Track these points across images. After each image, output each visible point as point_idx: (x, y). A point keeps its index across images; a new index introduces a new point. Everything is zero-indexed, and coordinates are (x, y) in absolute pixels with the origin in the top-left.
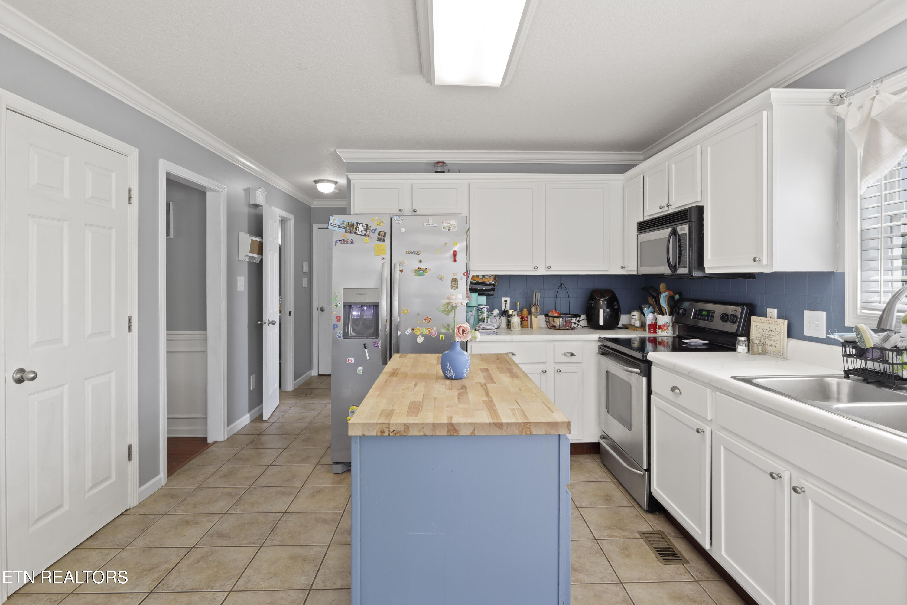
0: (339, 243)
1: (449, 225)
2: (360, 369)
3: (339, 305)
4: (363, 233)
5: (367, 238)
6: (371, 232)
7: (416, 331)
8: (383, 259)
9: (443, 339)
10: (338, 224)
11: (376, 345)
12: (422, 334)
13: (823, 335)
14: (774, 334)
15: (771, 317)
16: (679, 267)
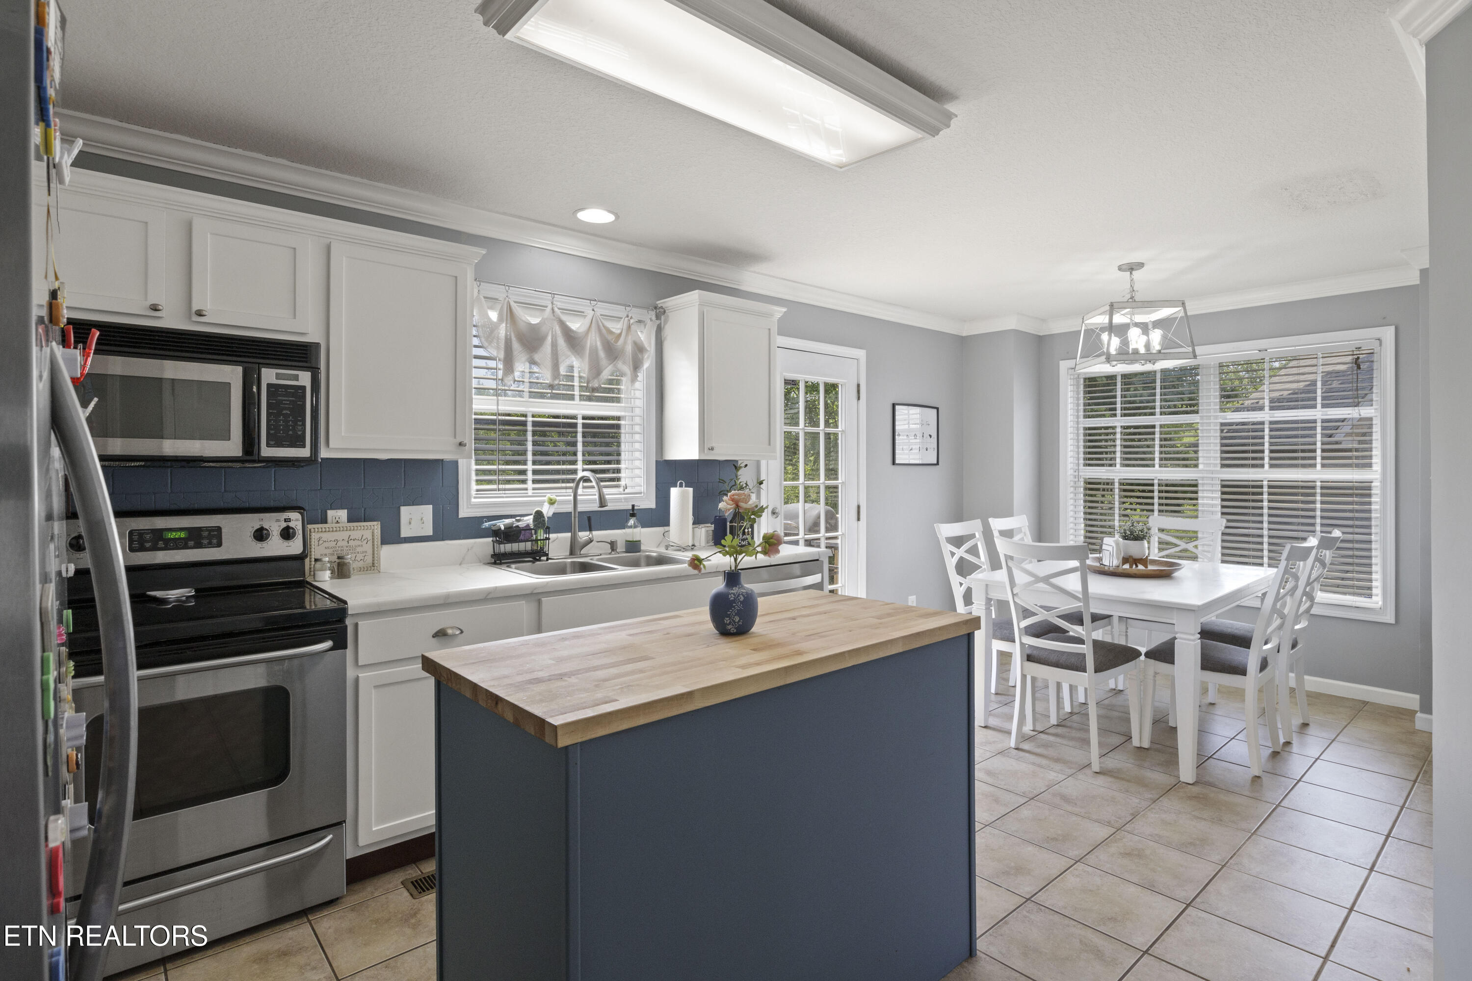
13: (430, 533)
14: (359, 543)
15: (337, 522)
16: (268, 445)
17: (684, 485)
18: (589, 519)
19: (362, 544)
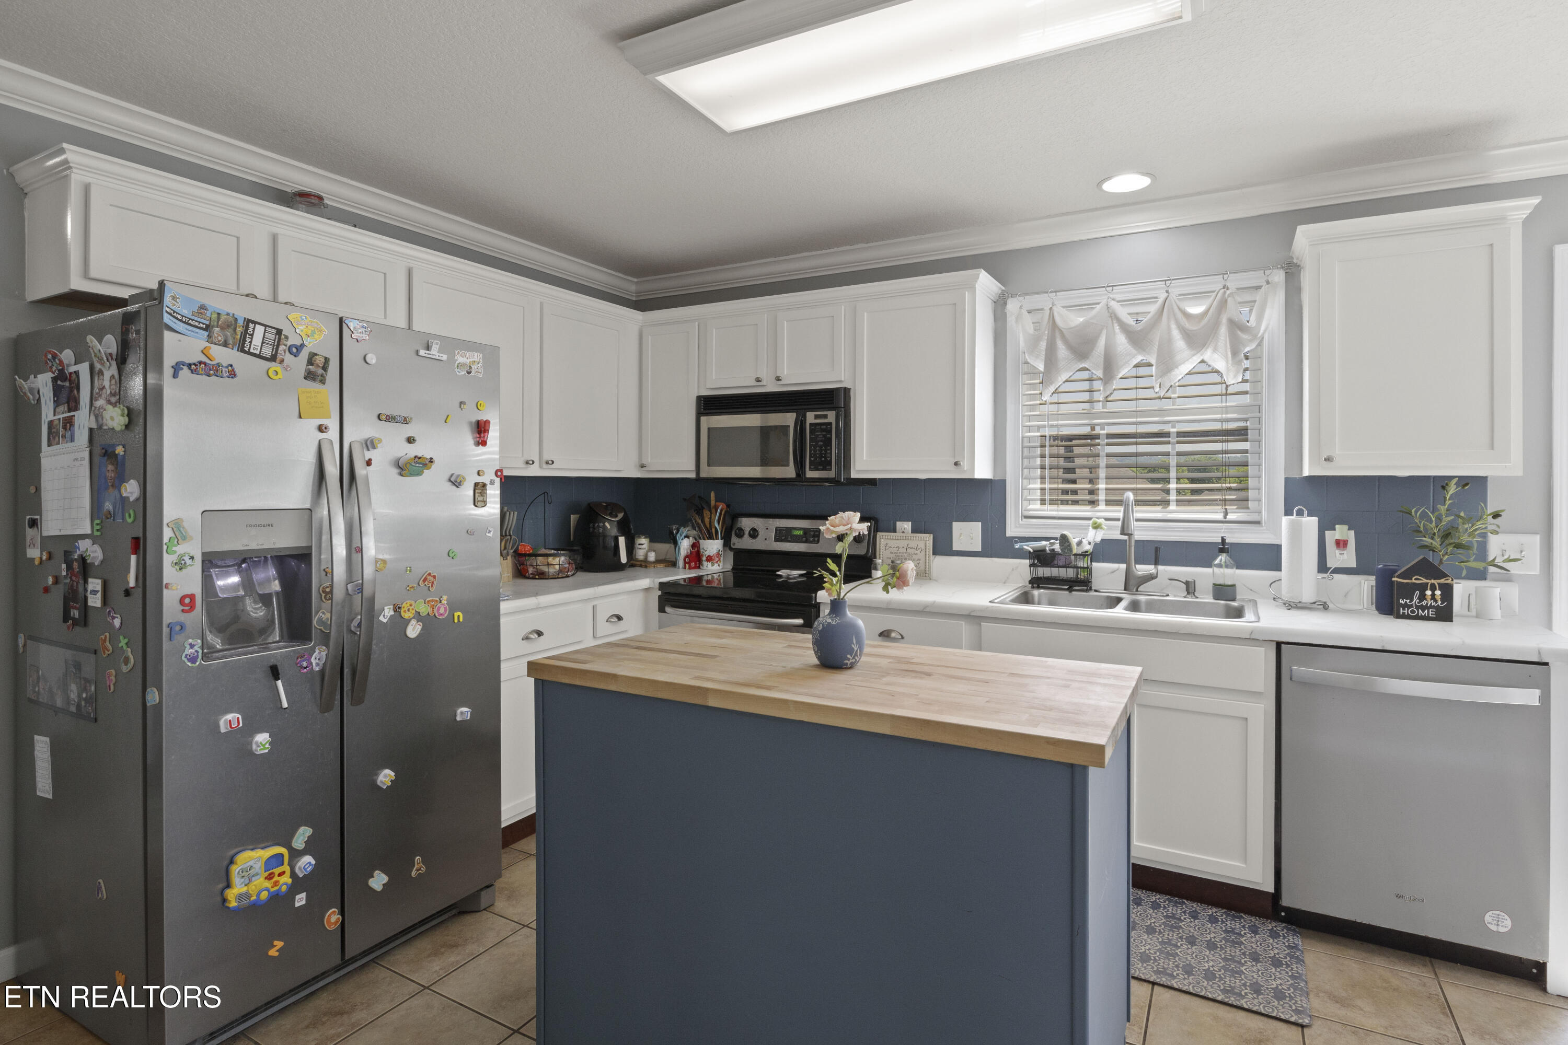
0: (185, 372)
1: (468, 361)
2: (263, 738)
3: (189, 562)
4: (267, 351)
5: (274, 366)
6: (287, 352)
7: (405, 612)
8: (321, 429)
9: (461, 620)
10: (185, 312)
11: (305, 664)
12: (418, 616)
13: (978, 548)
14: (914, 551)
15: (903, 532)
16: (810, 469)
17: (1306, 512)
18: (1157, 550)
19: (916, 552)
